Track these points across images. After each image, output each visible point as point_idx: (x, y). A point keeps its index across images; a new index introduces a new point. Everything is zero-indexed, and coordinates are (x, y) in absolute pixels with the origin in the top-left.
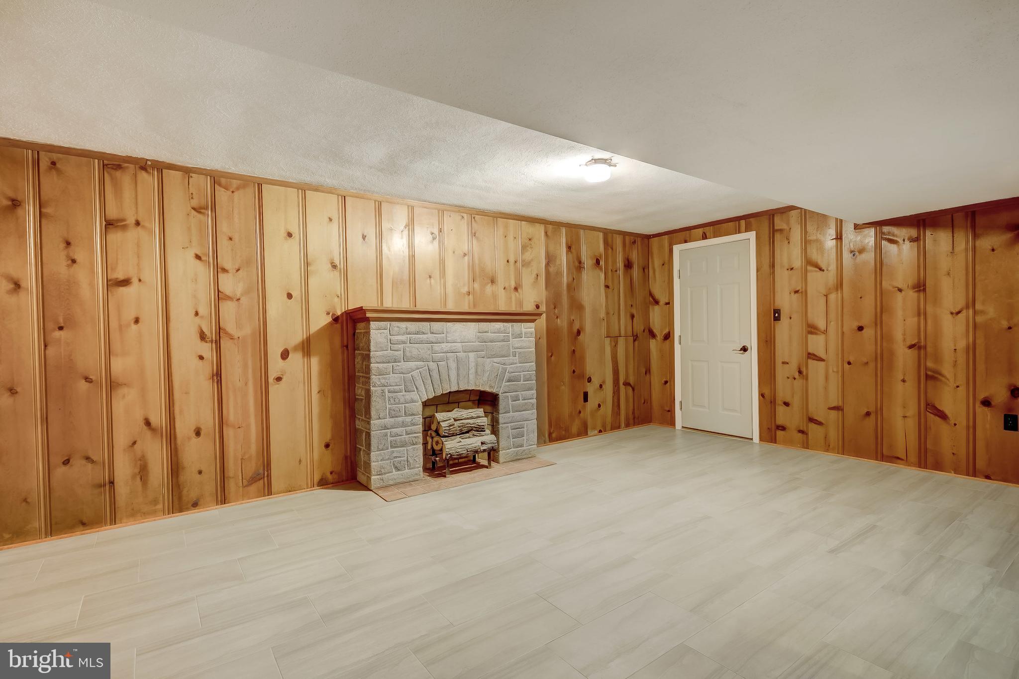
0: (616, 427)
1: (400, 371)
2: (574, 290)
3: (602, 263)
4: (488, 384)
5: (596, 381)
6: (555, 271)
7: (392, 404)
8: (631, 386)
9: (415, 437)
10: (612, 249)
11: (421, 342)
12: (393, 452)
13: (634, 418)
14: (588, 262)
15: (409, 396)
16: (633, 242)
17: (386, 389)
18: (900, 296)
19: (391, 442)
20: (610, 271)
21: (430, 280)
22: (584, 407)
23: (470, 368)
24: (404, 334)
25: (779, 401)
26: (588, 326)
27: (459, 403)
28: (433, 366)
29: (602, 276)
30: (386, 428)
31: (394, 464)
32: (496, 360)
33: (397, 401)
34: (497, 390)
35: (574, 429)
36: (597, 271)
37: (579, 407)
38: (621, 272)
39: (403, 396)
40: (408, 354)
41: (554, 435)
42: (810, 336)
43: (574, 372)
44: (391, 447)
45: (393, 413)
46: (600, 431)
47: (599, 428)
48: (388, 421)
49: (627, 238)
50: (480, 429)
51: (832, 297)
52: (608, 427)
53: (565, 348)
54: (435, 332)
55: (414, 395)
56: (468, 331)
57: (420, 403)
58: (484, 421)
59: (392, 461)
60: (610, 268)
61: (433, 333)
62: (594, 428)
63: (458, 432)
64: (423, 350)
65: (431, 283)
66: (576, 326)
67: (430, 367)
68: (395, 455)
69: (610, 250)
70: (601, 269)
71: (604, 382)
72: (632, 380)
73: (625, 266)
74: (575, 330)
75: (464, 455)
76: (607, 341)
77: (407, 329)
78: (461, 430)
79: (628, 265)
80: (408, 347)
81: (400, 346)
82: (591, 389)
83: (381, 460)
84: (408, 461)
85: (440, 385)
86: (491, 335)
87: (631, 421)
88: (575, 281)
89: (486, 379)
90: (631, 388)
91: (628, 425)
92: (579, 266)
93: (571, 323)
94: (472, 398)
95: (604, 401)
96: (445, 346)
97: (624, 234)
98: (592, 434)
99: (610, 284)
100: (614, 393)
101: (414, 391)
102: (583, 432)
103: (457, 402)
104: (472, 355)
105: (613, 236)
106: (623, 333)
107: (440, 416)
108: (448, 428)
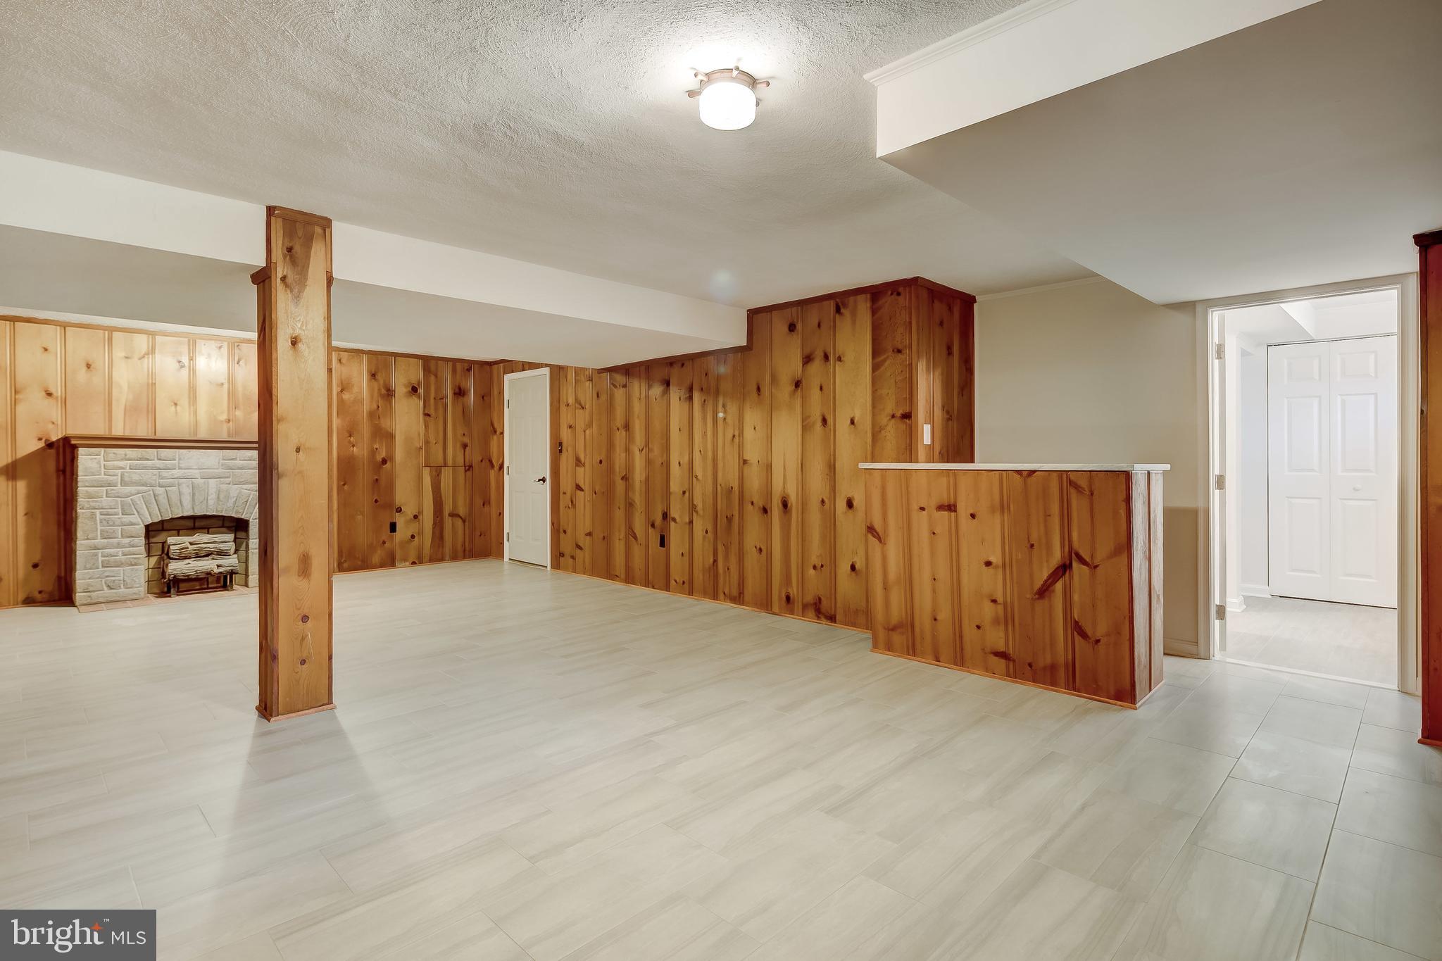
0: (437, 557)
1: (117, 495)
2: (379, 418)
3: (421, 391)
4: (235, 510)
5: (409, 510)
6: (352, 399)
7: (104, 526)
8: (461, 517)
9: (135, 558)
10: (436, 376)
11: (145, 468)
12: (105, 571)
13: (464, 551)
14: (400, 389)
15: (127, 519)
16: (467, 370)
17: (98, 512)
18: (618, 433)
19: (102, 562)
20: (432, 401)
21: (176, 407)
22: (392, 538)
23: (209, 493)
24: (122, 460)
25: (561, 531)
26: (399, 454)
27: (208, 529)
28: (160, 491)
29: (422, 403)
30: (96, 548)
31: (106, 583)
32: (245, 487)
33: (111, 523)
34: (248, 515)
35: (376, 559)
36: (415, 399)
37: (384, 537)
38: (449, 401)
39: (119, 518)
40: (126, 479)
41: (345, 565)
42: (577, 468)
43: (376, 501)
44: (103, 566)
45: (105, 534)
46: (414, 563)
47: (412, 558)
48: (99, 541)
49: (459, 366)
50: (222, 554)
51: (587, 432)
52: (426, 558)
53: (364, 477)
54: (162, 458)
55: (135, 518)
56: (212, 458)
57: (143, 526)
58: (231, 546)
59: (103, 581)
60: (432, 395)
61: (160, 460)
62: (405, 560)
63: (193, 555)
64: (149, 476)
65: (176, 411)
66: (382, 454)
67: (157, 492)
68: (107, 574)
69: (432, 378)
70: (419, 397)
71: (421, 512)
72: (462, 511)
73: (455, 394)
74: (379, 458)
75: (194, 577)
76: (426, 471)
77: (126, 455)
78: (197, 554)
79: (460, 393)
80: (127, 472)
81: (117, 471)
82: (400, 521)
83: (90, 579)
84: (124, 581)
85: (169, 510)
86: (239, 463)
87: (460, 554)
88: (380, 408)
89: (232, 505)
90: (460, 520)
91: (454, 558)
92: (389, 393)
93: (373, 452)
94: (227, 524)
95: (421, 533)
96: (176, 472)
97: (454, 361)
98: (401, 566)
99: (432, 412)
100: (435, 524)
101: (134, 514)
102: (390, 561)
103: (205, 528)
104: (212, 481)
105: (437, 363)
106: (450, 462)
107: (171, 540)
108: (178, 551)
